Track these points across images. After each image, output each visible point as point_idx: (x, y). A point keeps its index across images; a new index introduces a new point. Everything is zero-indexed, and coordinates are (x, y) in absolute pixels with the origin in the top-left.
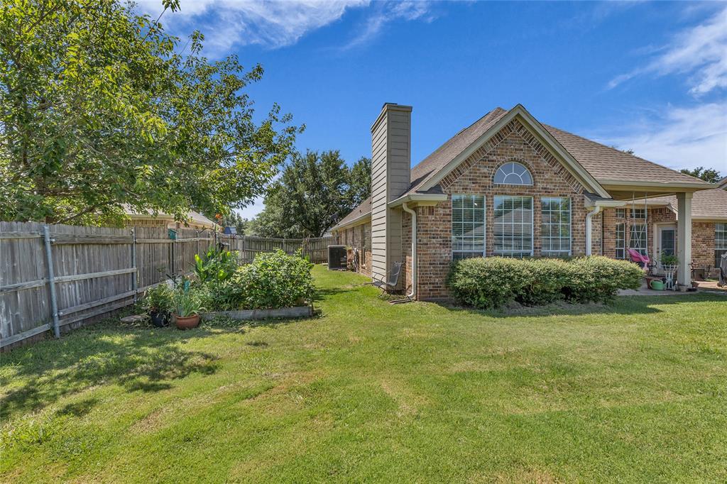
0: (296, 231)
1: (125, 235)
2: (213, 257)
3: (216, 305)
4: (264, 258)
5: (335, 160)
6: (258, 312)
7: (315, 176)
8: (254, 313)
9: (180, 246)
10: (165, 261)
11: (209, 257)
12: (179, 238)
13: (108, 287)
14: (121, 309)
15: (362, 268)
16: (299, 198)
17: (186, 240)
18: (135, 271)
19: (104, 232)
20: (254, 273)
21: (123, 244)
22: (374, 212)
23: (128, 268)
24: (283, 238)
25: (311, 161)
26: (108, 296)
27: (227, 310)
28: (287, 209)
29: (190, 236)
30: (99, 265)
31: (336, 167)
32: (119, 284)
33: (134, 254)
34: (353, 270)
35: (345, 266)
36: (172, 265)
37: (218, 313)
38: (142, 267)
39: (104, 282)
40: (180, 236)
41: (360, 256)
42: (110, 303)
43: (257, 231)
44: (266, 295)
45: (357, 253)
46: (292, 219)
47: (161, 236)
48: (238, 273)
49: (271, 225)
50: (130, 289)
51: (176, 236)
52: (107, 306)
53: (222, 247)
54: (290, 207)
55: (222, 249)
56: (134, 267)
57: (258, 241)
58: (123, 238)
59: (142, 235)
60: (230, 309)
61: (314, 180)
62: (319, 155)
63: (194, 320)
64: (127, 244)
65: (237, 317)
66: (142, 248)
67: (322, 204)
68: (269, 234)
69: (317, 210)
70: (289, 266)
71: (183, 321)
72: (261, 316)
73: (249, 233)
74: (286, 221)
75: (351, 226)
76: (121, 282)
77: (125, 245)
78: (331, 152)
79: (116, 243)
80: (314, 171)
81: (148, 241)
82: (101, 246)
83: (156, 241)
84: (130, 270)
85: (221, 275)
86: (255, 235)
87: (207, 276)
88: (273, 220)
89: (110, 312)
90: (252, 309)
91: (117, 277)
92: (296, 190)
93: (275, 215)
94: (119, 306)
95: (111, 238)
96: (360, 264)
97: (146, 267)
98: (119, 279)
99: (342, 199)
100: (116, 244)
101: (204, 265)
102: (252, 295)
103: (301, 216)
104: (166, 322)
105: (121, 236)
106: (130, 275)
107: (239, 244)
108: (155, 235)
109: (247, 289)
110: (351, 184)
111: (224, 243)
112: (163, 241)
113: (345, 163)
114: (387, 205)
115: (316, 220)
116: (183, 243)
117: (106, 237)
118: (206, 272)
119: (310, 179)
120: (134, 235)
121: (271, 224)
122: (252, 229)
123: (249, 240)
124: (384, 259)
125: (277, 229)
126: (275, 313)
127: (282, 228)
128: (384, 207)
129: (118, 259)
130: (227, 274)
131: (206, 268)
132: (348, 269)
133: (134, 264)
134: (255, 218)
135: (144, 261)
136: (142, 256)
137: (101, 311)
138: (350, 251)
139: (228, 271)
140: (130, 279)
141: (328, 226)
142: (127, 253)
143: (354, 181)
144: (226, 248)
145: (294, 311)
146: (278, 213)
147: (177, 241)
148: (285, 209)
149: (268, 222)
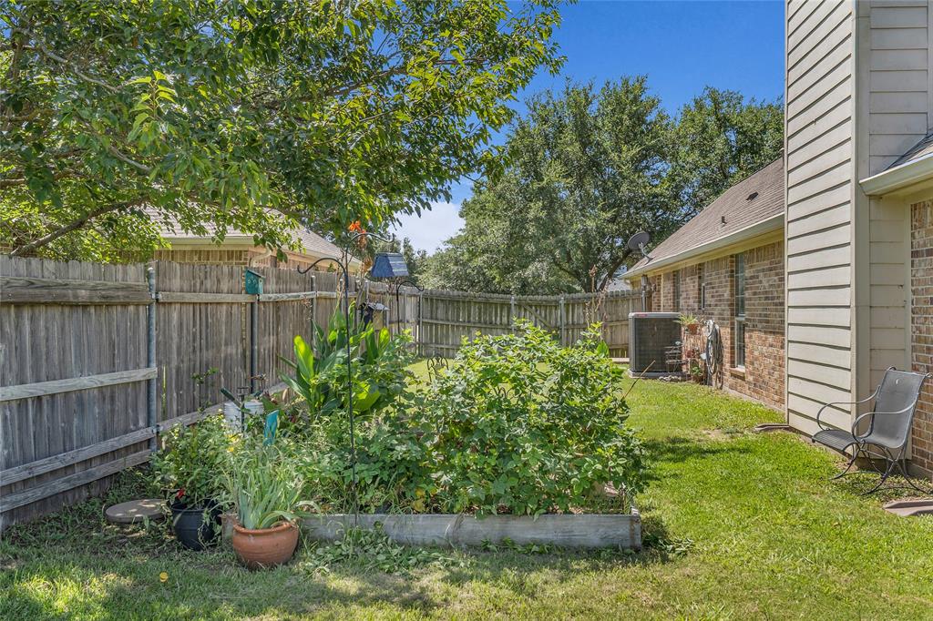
0: (539, 276)
1: (131, 282)
2: (342, 342)
3: (345, 495)
4: (488, 353)
5: (635, 100)
6: (471, 524)
7: (585, 144)
8: (459, 525)
9: (271, 310)
10: (232, 350)
11: (333, 343)
12: (268, 292)
13: (82, 418)
14: (115, 478)
15: (735, 376)
16: (547, 195)
17: (284, 296)
18: (154, 376)
19: (77, 273)
20: (458, 398)
21: (125, 305)
22: (794, 213)
23: (137, 366)
24: (510, 293)
25: (577, 105)
26: (83, 443)
27: (378, 510)
28: (518, 223)
29: (295, 287)
30: (63, 361)
31: (638, 118)
32: (113, 411)
33: (154, 333)
34: (703, 380)
35: (678, 369)
36: (249, 360)
37: (351, 518)
38: (174, 364)
39: (74, 406)
40: (272, 286)
41: (726, 343)
42: (87, 463)
43: (447, 277)
44: (495, 469)
45: (716, 334)
46: (530, 248)
47: (225, 286)
48: (409, 396)
49: (480, 263)
50: (141, 424)
51: (261, 285)
52: (78, 471)
53: (368, 314)
54: (525, 221)
55: (368, 319)
56: (154, 365)
57: (451, 302)
58: (128, 288)
59: (176, 283)
60: (386, 508)
61: (584, 152)
62: (597, 91)
63: (283, 538)
64: (137, 305)
65: (406, 535)
66: (175, 315)
67: (603, 209)
68: (473, 284)
69: (591, 224)
70: (564, 378)
71: (252, 541)
72: (479, 539)
73: (430, 282)
74: (515, 253)
75: (695, 262)
76: (119, 405)
77: (131, 308)
78: (626, 82)
79: (107, 304)
80: (584, 132)
81: (190, 297)
82: (67, 310)
83: (210, 298)
84: (140, 374)
85: (363, 396)
86: (444, 287)
87: (326, 398)
88: (484, 251)
89: (88, 485)
90: (450, 511)
91: (107, 393)
92: (539, 177)
93: (491, 239)
94: (112, 470)
95: (94, 289)
96: (727, 366)
97: (184, 366)
98: (112, 398)
99: (656, 196)
100: (109, 305)
101: (319, 364)
102: (452, 467)
103: (552, 240)
104: (209, 534)
105: (120, 283)
106: (143, 386)
107: (408, 308)
108: (208, 284)
109: (437, 447)
110: (675, 157)
111: (371, 305)
112: (229, 298)
113: (660, 107)
114: (858, 186)
115: (587, 251)
116: (277, 304)
117: (81, 287)
118: (324, 388)
119: (573, 150)
120: (153, 281)
121: (479, 261)
122: (437, 273)
123: (431, 299)
124: (848, 359)
125: (494, 272)
126: (523, 530)
127: (507, 270)
128: (847, 193)
129: (112, 345)
130: (378, 394)
131: (322, 376)
132: (686, 378)
133: (153, 357)
134: (443, 248)
135: (179, 348)
136: (175, 335)
137: (60, 485)
138: (693, 330)
139: (381, 388)
140: (142, 397)
141: (616, 263)
142: (135, 330)
143: (683, 150)
144: (377, 320)
145: (584, 526)
146: (496, 233)
147: (262, 297)
148: (513, 223)
149: (473, 254)
